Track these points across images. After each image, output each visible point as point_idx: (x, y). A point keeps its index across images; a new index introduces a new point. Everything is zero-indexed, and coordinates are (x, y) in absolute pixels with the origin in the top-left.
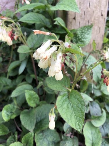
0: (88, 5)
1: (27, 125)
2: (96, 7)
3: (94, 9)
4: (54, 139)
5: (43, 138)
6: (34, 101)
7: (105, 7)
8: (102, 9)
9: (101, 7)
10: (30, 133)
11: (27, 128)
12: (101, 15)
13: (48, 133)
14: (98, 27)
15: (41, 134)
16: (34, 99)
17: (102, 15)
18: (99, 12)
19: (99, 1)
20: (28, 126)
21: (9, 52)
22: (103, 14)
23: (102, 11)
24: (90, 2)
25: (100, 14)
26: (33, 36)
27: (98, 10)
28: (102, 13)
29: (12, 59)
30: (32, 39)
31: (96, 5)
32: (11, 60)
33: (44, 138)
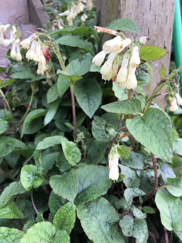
0: (147, 32)
1: (64, 193)
2: (156, 36)
3: (154, 38)
4: (108, 217)
5: (90, 215)
6: (73, 157)
7: (169, 38)
8: (165, 40)
9: (163, 36)
10: (69, 205)
11: (65, 197)
12: (163, 47)
13: (98, 210)
14: (160, 63)
15: (86, 210)
16: (73, 154)
17: (165, 48)
18: (161, 42)
19: (161, 29)
20: (66, 194)
21: (26, 98)
22: (166, 46)
23: (165, 41)
24: (149, 28)
25: (162, 45)
26: (73, 63)
27: (160, 41)
28: (164, 45)
29: (31, 106)
30: (72, 66)
31: (156, 33)
32: (28, 109)
33: (92, 215)
